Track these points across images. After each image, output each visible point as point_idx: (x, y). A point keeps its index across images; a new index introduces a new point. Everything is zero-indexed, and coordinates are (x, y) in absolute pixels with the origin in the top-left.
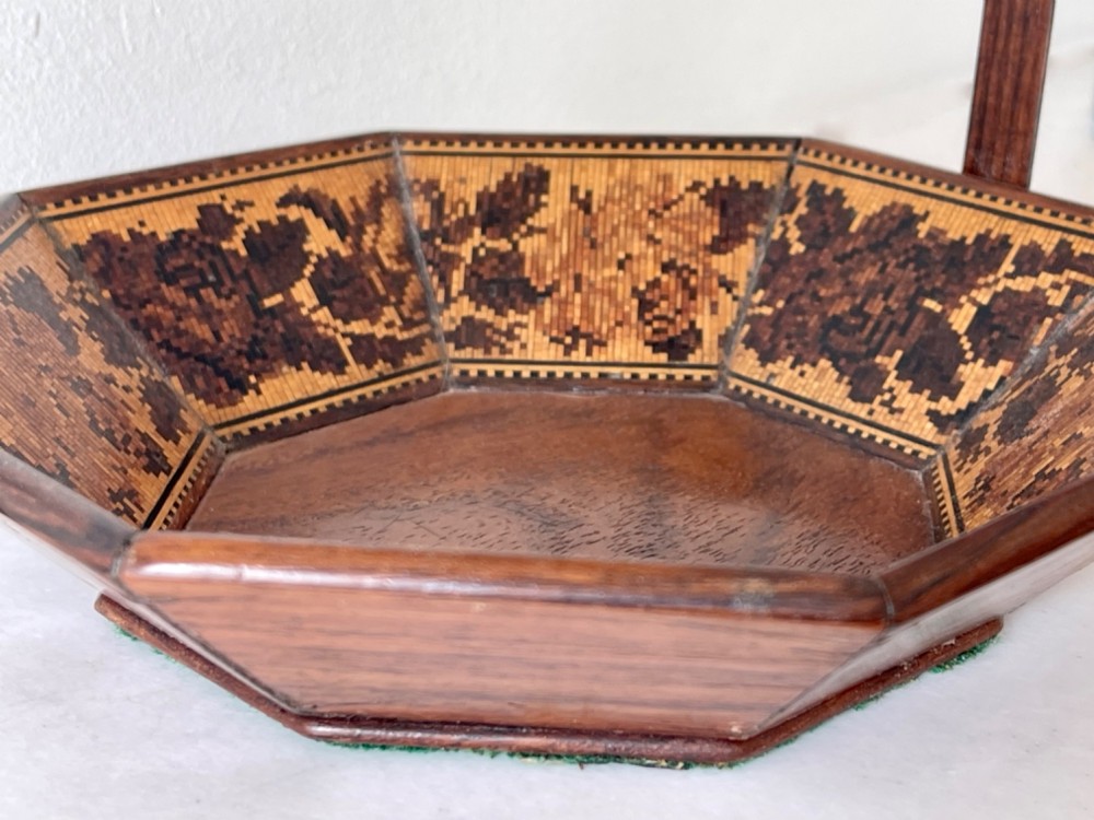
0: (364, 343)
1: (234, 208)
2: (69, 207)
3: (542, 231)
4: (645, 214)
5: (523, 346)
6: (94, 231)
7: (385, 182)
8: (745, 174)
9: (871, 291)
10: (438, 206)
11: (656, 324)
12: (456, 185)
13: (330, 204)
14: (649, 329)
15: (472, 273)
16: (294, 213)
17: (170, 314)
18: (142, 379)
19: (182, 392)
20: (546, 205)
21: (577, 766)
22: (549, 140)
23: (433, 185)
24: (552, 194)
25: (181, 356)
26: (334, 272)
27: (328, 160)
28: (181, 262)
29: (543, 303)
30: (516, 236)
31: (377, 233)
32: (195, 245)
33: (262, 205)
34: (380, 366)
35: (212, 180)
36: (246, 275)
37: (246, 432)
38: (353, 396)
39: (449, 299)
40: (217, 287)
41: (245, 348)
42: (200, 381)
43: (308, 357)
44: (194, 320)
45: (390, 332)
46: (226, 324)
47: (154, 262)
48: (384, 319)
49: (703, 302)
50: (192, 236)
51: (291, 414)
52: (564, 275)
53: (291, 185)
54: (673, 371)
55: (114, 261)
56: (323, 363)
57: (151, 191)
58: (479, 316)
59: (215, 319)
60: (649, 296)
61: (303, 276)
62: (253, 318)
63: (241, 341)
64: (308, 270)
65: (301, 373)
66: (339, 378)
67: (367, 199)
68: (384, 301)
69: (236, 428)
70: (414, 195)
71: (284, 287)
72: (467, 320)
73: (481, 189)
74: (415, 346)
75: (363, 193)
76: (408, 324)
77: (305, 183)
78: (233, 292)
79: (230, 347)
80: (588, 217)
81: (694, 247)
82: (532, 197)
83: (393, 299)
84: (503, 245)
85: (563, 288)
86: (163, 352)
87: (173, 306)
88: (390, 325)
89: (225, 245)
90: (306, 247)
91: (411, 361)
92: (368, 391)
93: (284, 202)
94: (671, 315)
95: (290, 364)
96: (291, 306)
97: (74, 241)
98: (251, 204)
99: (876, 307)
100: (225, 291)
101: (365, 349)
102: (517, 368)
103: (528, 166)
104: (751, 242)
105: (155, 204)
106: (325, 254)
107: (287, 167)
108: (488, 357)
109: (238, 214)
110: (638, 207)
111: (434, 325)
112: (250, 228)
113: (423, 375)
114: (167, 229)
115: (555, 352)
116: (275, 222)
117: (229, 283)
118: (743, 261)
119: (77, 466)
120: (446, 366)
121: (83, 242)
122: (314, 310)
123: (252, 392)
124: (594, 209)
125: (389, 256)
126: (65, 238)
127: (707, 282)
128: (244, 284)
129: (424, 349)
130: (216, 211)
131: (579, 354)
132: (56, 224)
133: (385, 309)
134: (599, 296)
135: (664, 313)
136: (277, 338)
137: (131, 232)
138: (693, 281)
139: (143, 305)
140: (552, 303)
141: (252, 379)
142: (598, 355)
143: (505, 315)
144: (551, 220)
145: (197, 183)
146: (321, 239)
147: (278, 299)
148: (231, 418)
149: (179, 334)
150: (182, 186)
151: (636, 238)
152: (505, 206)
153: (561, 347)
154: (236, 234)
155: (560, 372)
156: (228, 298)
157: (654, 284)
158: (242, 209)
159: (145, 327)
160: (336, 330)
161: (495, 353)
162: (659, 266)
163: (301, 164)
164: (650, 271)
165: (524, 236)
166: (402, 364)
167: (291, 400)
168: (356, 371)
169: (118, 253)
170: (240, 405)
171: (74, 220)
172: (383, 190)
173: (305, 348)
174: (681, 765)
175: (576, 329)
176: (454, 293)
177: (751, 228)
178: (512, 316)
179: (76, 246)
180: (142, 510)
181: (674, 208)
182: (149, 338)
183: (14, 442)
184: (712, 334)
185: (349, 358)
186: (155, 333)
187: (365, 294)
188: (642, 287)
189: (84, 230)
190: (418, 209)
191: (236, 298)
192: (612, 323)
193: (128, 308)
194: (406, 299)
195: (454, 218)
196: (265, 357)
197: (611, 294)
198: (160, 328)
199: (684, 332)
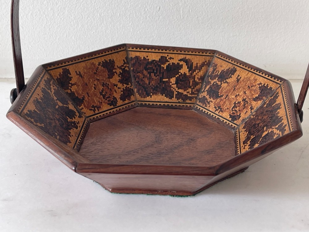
0: (180, 94)
1: (169, 58)
2: (135, 49)
3: (228, 83)
4: (247, 86)
5: (209, 106)
6: (136, 55)
7: (207, 62)
8: (271, 84)
10: (214, 70)
11: (234, 112)
12: (220, 67)
13: (191, 63)
14: (232, 112)
15: (210, 87)
16: (181, 63)
17: (142, 76)
18: (126, 87)
19: (136, 92)
20: (232, 77)
23: (216, 65)
24: (234, 75)
25: (140, 85)
26: (183, 78)
27: (197, 53)
28: (151, 66)
29: (218, 99)
30: (222, 82)
31: (198, 72)
32: (156, 64)
33: (176, 59)
34: (180, 100)
35: (168, 51)
36: (163, 73)
37: (144, 104)
38: (170, 104)
40: (155, 73)
41: (154, 87)
42: (140, 91)
43: (166, 93)
44: (146, 79)
45: (187, 94)
46: (152, 82)
47: (145, 65)
48: (187, 91)
49: (245, 110)
50: (156, 62)
51: (155, 103)
52: (225, 94)
53: (184, 57)
54: (230, 123)
55: (137, 63)
56: (168, 95)
57: (153, 50)
58: (206, 97)
59: (151, 80)
60: (237, 105)
61: (175, 77)
62: (159, 82)
63: (154, 86)
64: (177, 76)
65: (162, 96)
66: (170, 100)
67: (200, 64)
68: (190, 87)
69: (142, 102)
70: (212, 66)
71: (169, 78)
72: (204, 97)
73: (223, 69)
74: (190, 99)
75: (200, 63)
76: (192, 93)
77: (188, 57)
78: (158, 75)
79: (151, 86)
80: (237, 83)
81: (251, 98)
82: (230, 75)
83: (192, 87)
84: (219, 83)
85: (223, 97)
86: (137, 83)
87: (144, 75)
89: (162, 66)
90: (180, 71)
91: (188, 101)
92: (174, 104)
93: (181, 60)
94: (238, 111)
95: (161, 94)
96: (169, 82)
97: (132, 56)
98: (173, 59)
100: (156, 75)
101: (179, 95)
102: (206, 110)
103: (234, 67)
104: (262, 101)
105: (152, 53)
106: (183, 73)
107: (187, 53)
108: (202, 106)
109: (169, 60)
110: (247, 85)
111: (198, 96)
112: (170, 63)
113: (188, 105)
114: (152, 59)
115: (213, 110)
116: (176, 64)
117: (158, 74)
118: (260, 103)
119: (88, 99)
120: (195, 105)
121: (133, 57)
122: (173, 84)
123: (150, 97)
124: (239, 82)
125: (197, 78)
126: (130, 55)
127: (249, 106)
128: (161, 75)
129: (192, 100)
130: (165, 58)
131: (217, 112)
132: (130, 52)
133: (189, 89)
134: (228, 101)
135: (237, 110)
136: (162, 88)
137: (144, 57)
138: (246, 105)
139: (138, 73)
140: (220, 99)
141: (151, 94)
142: (220, 114)
143: (210, 98)
144: (230, 81)
145: (164, 51)
146: (185, 70)
147: (167, 80)
148: (142, 100)
149: (142, 80)
150: (160, 51)
151: (242, 91)
152: (225, 75)
153: (215, 109)
154: (166, 64)
155: (212, 114)
156: (156, 76)
157: (239, 103)
158: (170, 59)
159: (136, 77)
160: (175, 90)
161: (204, 106)
162: (242, 99)
163: (190, 53)
164: (240, 99)
165: (223, 83)
166: (185, 101)
167: (157, 101)
168: (174, 99)
169: (139, 61)
170: (146, 98)
171: (134, 52)
172: (206, 63)
173: (166, 91)
175: (220, 106)
176: (205, 90)
177: (264, 97)
178: (212, 99)
179: (131, 57)
180: (99, 111)
181: (253, 87)
182: (135, 80)
183: (74, 91)
184: (242, 118)
185: (175, 96)
186: (137, 79)
187: (187, 84)
188: (237, 102)
189: (135, 55)
190: (211, 69)
191: (158, 77)
192: (227, 108)
193: (135, 72)
194: (195, 88)
195: (215, 74)
196: (157, 90)
197: (231, 101)
198: (139, 78)
199: (238, 115)
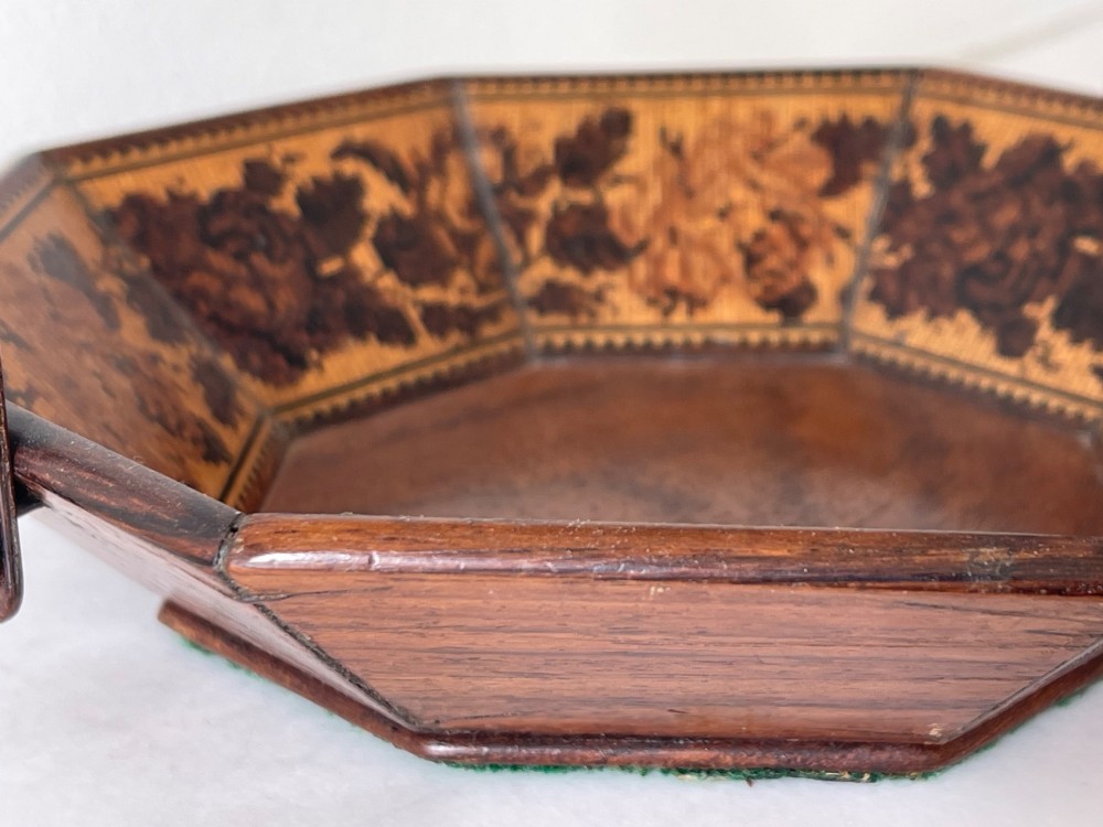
0: (436, 311)
1: (283, 161)
2: (98, 164)
3: (631, 180)
4: (748, 158)
5: (615, 310)
6: (127, 191)
7: (449, 130)
9: (1014, 233)
10: (509, 156)
11: (765, 281)
12: (530, 131)
13: (391, 156)
14: (756, 287)
15: (553, 231)
16: (350, 167)
17: (218, 284)
18: (192, 358)
19: (235, 372)
20: (632, 150)
21: (744, 783)
22: (632, 78)
23: (502, 133)
24: (639, 137)
25: (233, 331)
26: (398, 234)
28: (227, 225)
29: (635, 261)
30: (600, 187)
31: (446, 187)
32: (241, 205)
33: (313, 158)
34: (455, 338)
35: (258, 131)
36: (301, 238)
37: (310, 417)
38: (427, 372)
39: (527, 262)
40: (269, 252)
41: (304, 319)
42: (255, 360)
43: (375, 326)
44: (245, 289)
45: (464, 299)
46: (281, 293)
47: (195, 224)
48: (457, 285)
49: (816, 255)
50: (237, 194)
51: (359, 394)
52: (657, 229)
53: (343, 136)
54: (788, 333)
55: (152, 225)
56: (392, 332)
57: (190, 145)
58: (563, 278)
59: (269, 288)
60: (755, 249)
61: (364, 236)
62: (310, 288)
63: (299, 311)
64: (369, 231)
65: (368, 347)
66: (410, 351)
67: (429, 149)
68: (455, 264)
69: (299, 411)
70: (482, 144)
71: (342, 248)
72: (550, 283)
73: (558, 134)
74: (492, 314)
75: (425, 142)
76: (483, 289)
77: (360, 133)
78: (287, 255)
79: (287, 318)
80: (681, 164)
81: (802, 192)
82: (615, 142)
83: (465, 260)
84: (584, 197)
85: (657, 243)
86: (213, 326)
87: (220, 275)
88: (463, 291)
89: (274, 204)
90: (365, 206)
91: (489, 330)
92: (444, 367)
93: (343, 151)
95: (354, 336)
96: (350, 274)
97: (105, 202)
98: (303, 157)
99: (1020, 251)
100: (277, 254)
101: (437, 319)
103: (609, 107)
104: (867, 183)
106: (387, 213)
108: (575, 323)
109: (288, 169)
110: (739, 150)
111: (511, 291)
112: (303, 184)
113: (504, 347)
114: (208, 188)
115: (652, 317)
116: (329, 179)
117: (281, 246)
118: (858, 206)
120: (528, 337)
121: (115, 204)
122: (377, 276)
123: (314, 370)
124: (687, 153)
125: (458, 213)
126: (96, 199)
127: (820, 231)
128: (298, 246)
129: (503, 316)
130: (262, 168)
131: (680, 316)
132: (87, 184)
133: (457, 273)
134: (699, 252)
135: (773, 267)
136: (339, 308)
137: (169, 191)
138: (803, 231)
139: (187, 274)
140: (645, 260)
142: (702, 317)
143: (592, 276)
144: (641, 168)
145: (241, 135)
146: (380, 197)
147: (338, 262)
148: (292, 400)
149: (228, 305)
150: (224, 138)
151: (736, 185)
152: (587, 154)
153: (659, 310)
154: (287, 190)
155: (658, 338)
156: (281, 264)
157: (760, 236)
158: (292, 163)
159: (190, 299)
160: (404, 298)
161: (583, 319)
162: (766, 215)
163: (356, 111)
164: (753, 220)
165: (609, 186)
166: (479, 334)
167: (359, 377)
168: (428, 344)
169: (155, 218)
170: (302, 384)
171: (104, 179)
172: (447, 139)
173: (371, 317)
174: (867, 776)
175: (675, 288)
176: (532, 253)
177: (866, 168)
178: (602, 277)
179: (108, 209)
181: (778, 149)
182: (196, 311)
184: (829, 290)
185: (421, 328)
186: (201, 305)
187: (434, 255)
188: (747, 239)
189: (117, 190)
190: (487, 160)
191: (290, 263)
192: (718, 279)
193: (170, 277)
194: (479, 260)
195: (529, 168)
196: (326, 329)
197: (709, 248)
198: (207, 300)
199: (797, 289)
